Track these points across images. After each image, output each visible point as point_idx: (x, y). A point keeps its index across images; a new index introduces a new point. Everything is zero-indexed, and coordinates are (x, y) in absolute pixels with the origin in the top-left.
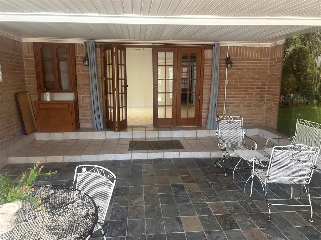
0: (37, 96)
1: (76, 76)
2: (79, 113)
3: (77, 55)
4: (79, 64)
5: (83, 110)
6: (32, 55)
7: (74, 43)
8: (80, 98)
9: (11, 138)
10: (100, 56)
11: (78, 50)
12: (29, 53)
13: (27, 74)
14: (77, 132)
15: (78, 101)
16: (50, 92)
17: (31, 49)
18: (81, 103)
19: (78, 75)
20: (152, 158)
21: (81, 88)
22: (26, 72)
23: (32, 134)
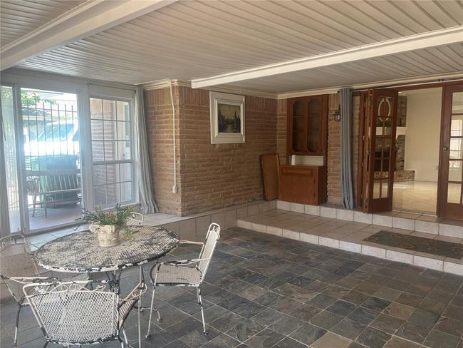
0: (285, 159)
1: (328, 135)
2: (328, 182)
3: (331, 109)
4: (332, 120)
5: (333, 178)
6: (285, 112)
7: (329, 93)
8: (330, 163)
9: (249, 202)
10: (358, 107)
11: (332, 102)
12: (282, 110)
13: (279, 134)
14: (319, 207)
15: (327, 168)
16: (297, 155)
17: (285, 105)
18: (330, 170)
19: (329, 134)
20: (393, 260)
21: (331, 150)
22: (278, 132)
23: (274, 202)
